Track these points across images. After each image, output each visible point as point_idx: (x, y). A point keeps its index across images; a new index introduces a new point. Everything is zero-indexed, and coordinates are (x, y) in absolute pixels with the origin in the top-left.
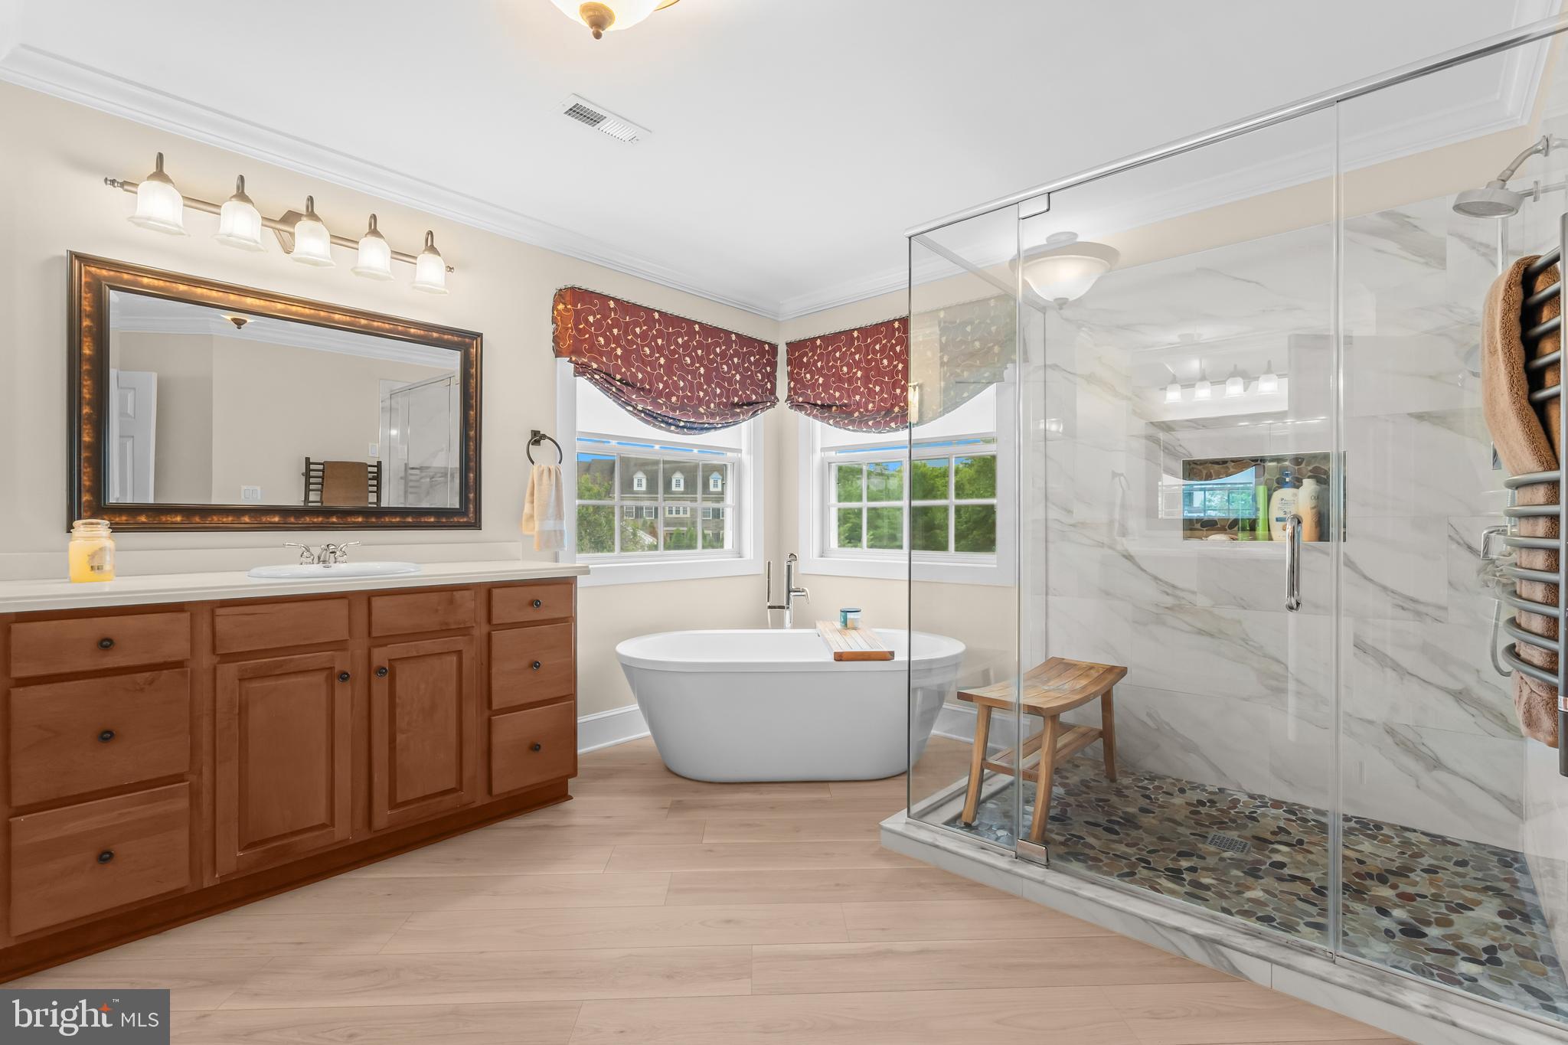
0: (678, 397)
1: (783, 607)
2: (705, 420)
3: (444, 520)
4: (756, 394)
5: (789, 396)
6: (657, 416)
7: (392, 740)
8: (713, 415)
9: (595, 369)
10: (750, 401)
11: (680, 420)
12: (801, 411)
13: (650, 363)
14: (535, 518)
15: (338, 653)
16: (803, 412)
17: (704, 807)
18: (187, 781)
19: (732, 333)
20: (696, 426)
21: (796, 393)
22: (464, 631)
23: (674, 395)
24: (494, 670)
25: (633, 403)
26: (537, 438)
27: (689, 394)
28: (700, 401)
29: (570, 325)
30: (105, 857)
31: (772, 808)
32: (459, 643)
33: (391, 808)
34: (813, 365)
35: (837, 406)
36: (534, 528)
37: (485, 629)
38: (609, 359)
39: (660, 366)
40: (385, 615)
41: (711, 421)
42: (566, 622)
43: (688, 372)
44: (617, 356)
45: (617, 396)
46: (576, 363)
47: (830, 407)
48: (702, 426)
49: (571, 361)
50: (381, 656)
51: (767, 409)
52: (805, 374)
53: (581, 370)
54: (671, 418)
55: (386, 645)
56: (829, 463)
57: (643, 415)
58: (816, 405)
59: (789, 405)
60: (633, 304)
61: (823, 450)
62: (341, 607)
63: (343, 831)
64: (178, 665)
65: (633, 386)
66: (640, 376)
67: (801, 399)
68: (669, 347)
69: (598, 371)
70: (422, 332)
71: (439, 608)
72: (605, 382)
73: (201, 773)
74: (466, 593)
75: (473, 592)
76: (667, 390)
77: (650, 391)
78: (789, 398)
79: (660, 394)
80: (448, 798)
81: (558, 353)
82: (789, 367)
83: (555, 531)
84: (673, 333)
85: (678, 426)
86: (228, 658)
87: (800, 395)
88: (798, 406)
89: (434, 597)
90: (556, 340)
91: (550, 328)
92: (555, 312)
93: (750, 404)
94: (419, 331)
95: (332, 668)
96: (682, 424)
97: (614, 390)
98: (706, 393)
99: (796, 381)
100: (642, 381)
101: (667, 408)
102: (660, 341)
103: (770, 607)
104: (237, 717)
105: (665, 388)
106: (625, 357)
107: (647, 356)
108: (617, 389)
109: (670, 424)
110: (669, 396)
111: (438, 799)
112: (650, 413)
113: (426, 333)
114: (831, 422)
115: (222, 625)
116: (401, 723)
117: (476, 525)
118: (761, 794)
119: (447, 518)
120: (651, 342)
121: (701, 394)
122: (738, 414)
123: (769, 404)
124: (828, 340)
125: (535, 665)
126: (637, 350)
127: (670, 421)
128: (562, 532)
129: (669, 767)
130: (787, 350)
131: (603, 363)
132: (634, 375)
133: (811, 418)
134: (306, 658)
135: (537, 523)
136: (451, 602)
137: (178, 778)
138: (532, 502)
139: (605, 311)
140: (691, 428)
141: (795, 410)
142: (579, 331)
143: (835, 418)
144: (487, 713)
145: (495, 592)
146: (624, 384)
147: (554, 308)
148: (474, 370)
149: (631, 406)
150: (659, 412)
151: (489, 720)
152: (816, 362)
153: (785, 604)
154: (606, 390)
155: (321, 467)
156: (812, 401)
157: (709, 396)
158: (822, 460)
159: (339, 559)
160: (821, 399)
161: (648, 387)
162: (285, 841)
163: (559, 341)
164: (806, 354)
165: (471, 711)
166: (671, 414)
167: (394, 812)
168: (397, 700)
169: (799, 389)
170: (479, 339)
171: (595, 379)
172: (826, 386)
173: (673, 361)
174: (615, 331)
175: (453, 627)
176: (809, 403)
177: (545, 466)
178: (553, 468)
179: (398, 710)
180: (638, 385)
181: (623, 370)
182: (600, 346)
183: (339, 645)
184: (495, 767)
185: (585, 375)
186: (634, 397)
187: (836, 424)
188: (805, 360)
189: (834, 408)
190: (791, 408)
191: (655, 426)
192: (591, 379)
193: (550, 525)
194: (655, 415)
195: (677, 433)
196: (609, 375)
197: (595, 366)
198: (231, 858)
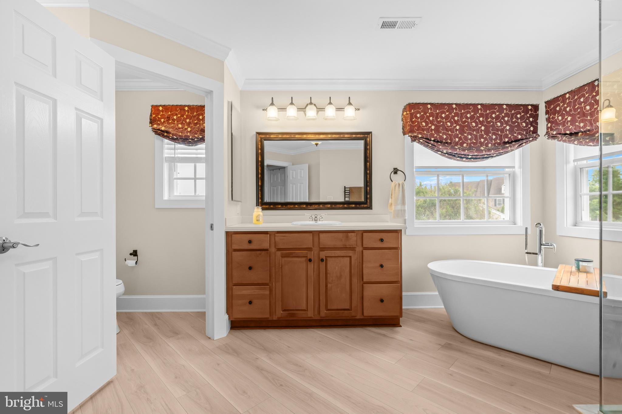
0: (467, 144)
1: (536, 254)
2: (484, 153)
3: (358, 206)
4: (521, 134)
5: (547, 132)
6: (454, 154)
7: (326, 286)
8: (489, 150)
9: (420, 138)
10: (517, 139)
11: (468, 155)
12: (554, 139)
13: (450, 130)
14: (393, 205)
15: (309, 252)
16: (556, 140)
17: (460, 351)
18: (268, 285)
19: (503, 105)
20: (479, 157)
21: (552, 130)
22: (353, 249)
23: (465, 143)
24: (364, 266)
25: (441, 150)
26: (396, 171)
27: (474, 141)
28: (482, 144)
29: (408, 120)
30: (250, 303)
31: (502, 365)
32: (350, 253)
33: (326, 310)
34: (563, 111)
35: (582, 132)
36: (392, 209)
37: (361, 249)
38: (428, 131)
39: (457, 130)
40: (325, 240)
41: (488, 153)
42: (397, 249)
43: (474, 130)
44: (432, 130)
45: (432, 148)
46: (411, 136)
47: (576, 134)
48: (483, 156)
49: (409, 136)
50: (323, 255)
51: (530, 142)
52: (558, 117)
53: (414, 139)
54: (463, 155)
55: (324, 251)
56: (581, 169)
57: (447, 155)
58: (566, 134)
59: (547, 137)
60: (441, 103)
61: (574, 161)
62: (310, 236)
63: (310, 314)
64: (267, 250)
65: (441, 142)
66: (445, 137)
67: (555, 133)
68: (461, 120)
69: (422, 138)
70: (349, 136)
71: (343, 239)
72: (425, 142)
73: (272, 284)
74: (353, 234)
75: (355, 234)
76: (461, 141)
77: (451, 143)
78: (547, 133)
79: (457, 144)
80: (346, 312)
81: (404, 134)
82: (547, 115)
83: (401, 210)
84: (464, 113)
85: (467, 158)
86: (279, 250)
87: (555, 130)
88: (554, 137)
89: (341, 235)
90: (403, 128)
91: (401, 123)
92: (403, 116)
93: (517, 141)
94: (348, 136)
95: (307, 257)
96: (470, 157)
97: (430, 145)
98: (485, 139)
99: (552, 123)
100: (446, 139)
101: (460, 150)
102: (456, 118)
103: (527, 253)
104: (281, 269)
105: (459, 140)
106: (437, 130)
107: (449, 127)
108: (432, 145)
109: (463, 158)
110: (462, 144)
111: (343, 311)
112: (451, 153)
113: (351, 136)
114: (576, 142)
115: (277, 239)
116: (330, 279)
117: (370, 208)
118: (500, 355)
119: (359, 205)
120: (451, 119)
121: (482, 140)
122: (507, 147)
123: (531, 139)
124: (575, 92)
125: (382, 266)
126: (443, 125)
127: (463, 156)
128: (404, 211)
129: (454, 327)
130: (546, 106)
131: (424, 134)
132: (441, 137)
133: (561, 142)
134: (299, 252)
135: (393, 207)
136: (347, 237)
137: (267, 284)
138: (392, 198)
139: (425, 110)
140: (475, 158)
141: (552, 140)
142: (413, 122)
143: (578, 139)
144: (362, 283)
145: (364, 234)
146: (436, 142)
147: (403, 114)
148: (369, 147)
149: (440, 152)
150: (455, 153)
151: (363, 286)
152: (565, 108)
153: (538, 252)
154: (427, 146)
155: (349, 189)
156: (563, 132)
157: (487, 140)
158: (575, 167)
159: (320, 220)
160: (570, 130)
161: (449, 141)
162: (294, 312)
163: (404, 128)
164: (559, 105)
165: (355, 280)
166: (462, 153)
167: (327, 312)
168: (328, 271)
169: (554, 127)
170: (370, 134)
171: (421, 142)
172: (573, 122)
173: (464, 127)
174: (431, 118)
175: (348, 247)
176: (560, 134)
177: (397, 183)
178: (401, 183)
179: (328, 275)
180: (444, 141)
181: (435, 135)
182: (423, 126)
183: (309, 249)
184: (365, 304)
185: (416, 141)
186: (440, 147)
187: (580, 143)
188: (558, 109)
189: (580, 134)
190: (548, 139)
191: (454, 159)
192: (419, 142)
193: (399, 207)
194: (453, 154)
195: (469, 162)
196: (428, 139)
197: (420, 136)
198: (279, 313)
